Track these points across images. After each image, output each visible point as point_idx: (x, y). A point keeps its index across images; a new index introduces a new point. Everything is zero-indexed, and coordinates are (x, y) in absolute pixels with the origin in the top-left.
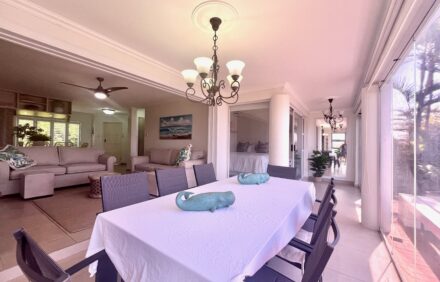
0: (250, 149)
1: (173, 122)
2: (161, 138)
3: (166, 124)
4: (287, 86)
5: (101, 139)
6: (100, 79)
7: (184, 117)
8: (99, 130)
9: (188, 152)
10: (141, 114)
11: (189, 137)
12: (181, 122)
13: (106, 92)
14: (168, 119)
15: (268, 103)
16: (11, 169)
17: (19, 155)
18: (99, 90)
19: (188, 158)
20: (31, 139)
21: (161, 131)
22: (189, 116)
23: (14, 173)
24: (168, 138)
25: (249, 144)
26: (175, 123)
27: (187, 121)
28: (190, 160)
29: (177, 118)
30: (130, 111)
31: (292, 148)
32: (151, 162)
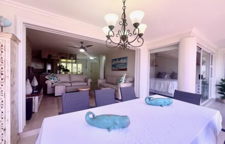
0: (166, 76)
1: (118, 62)
2: (113, 70)
3: (115, 62)
4: (195, 31)
5: (90, 71)
6: (82, 43)
7: (123, 58)
8: (89, 67)
9: (124, 78)
10: (104, 58)
11: (126, 70)
12: (122, 61)
13: (84, 48)
14: (115, 60)
15: (177, 45)
16: (52, 84)
17: (55, 78)
18: (82, 47)
19: (123, 81)
20: (63, 71)
21: (112, 66)
22: (126, 58)
23: (53, 85)
24: (116, 70)
25: (165, 73)
26: (119, 62)
27: (125, 61)
28: (125, 82)
29: (120, 59)
30: (100, 57)
31: (200, 77)
32: (107, 83)
